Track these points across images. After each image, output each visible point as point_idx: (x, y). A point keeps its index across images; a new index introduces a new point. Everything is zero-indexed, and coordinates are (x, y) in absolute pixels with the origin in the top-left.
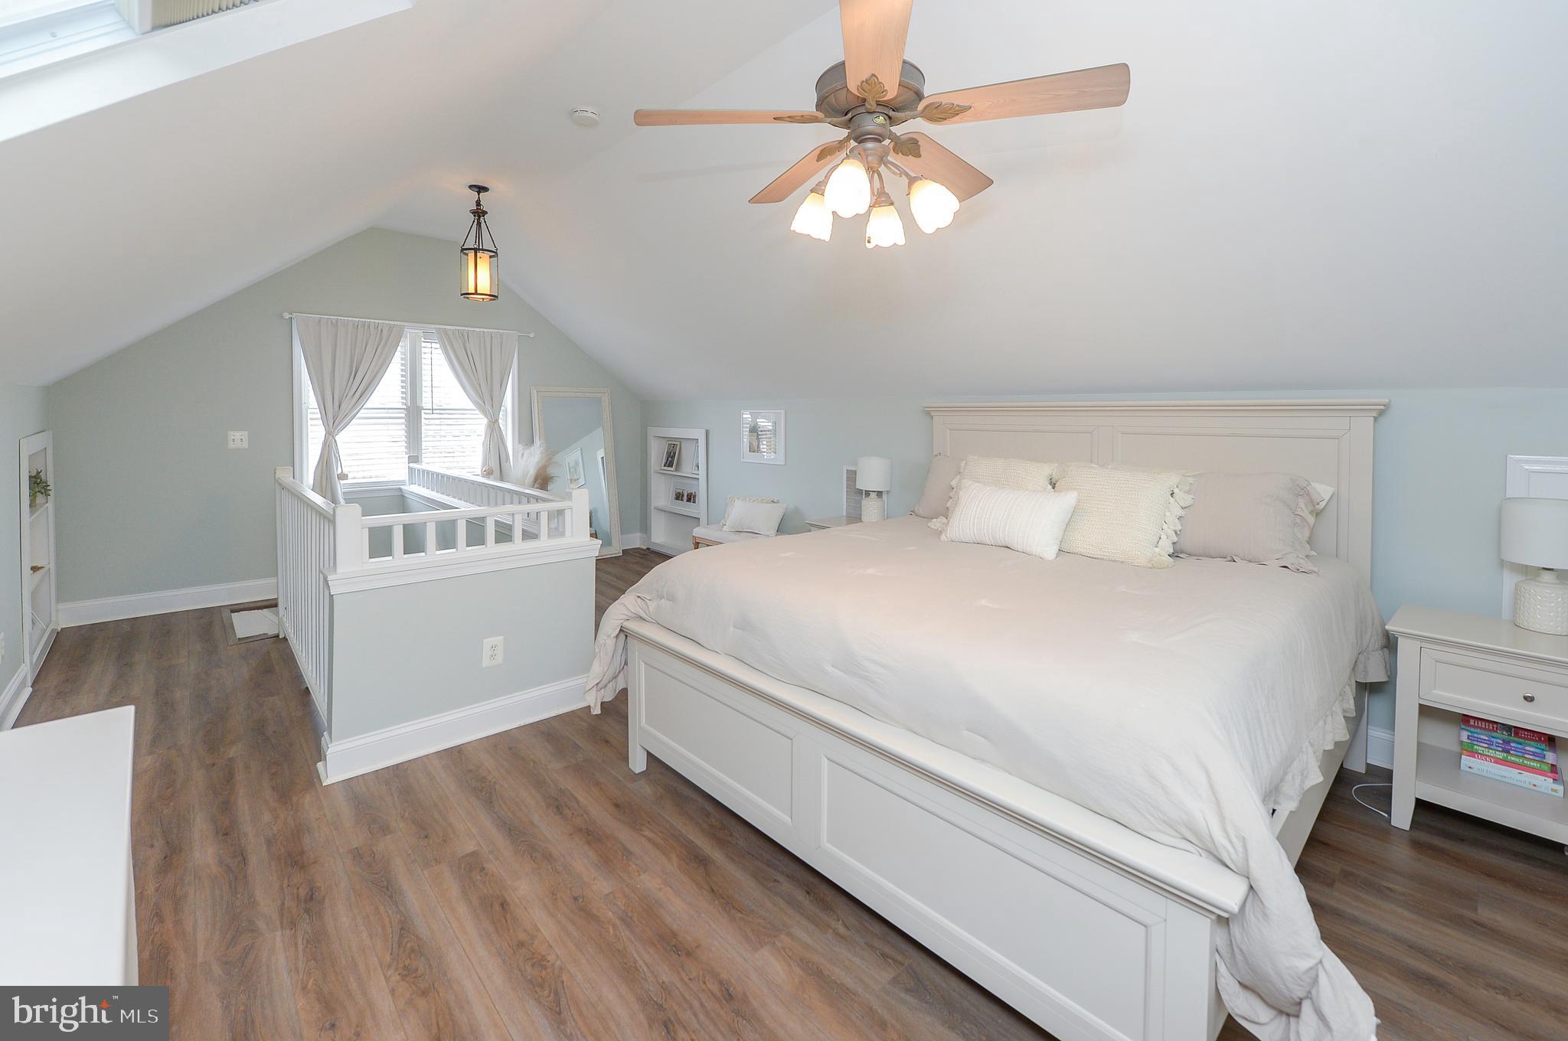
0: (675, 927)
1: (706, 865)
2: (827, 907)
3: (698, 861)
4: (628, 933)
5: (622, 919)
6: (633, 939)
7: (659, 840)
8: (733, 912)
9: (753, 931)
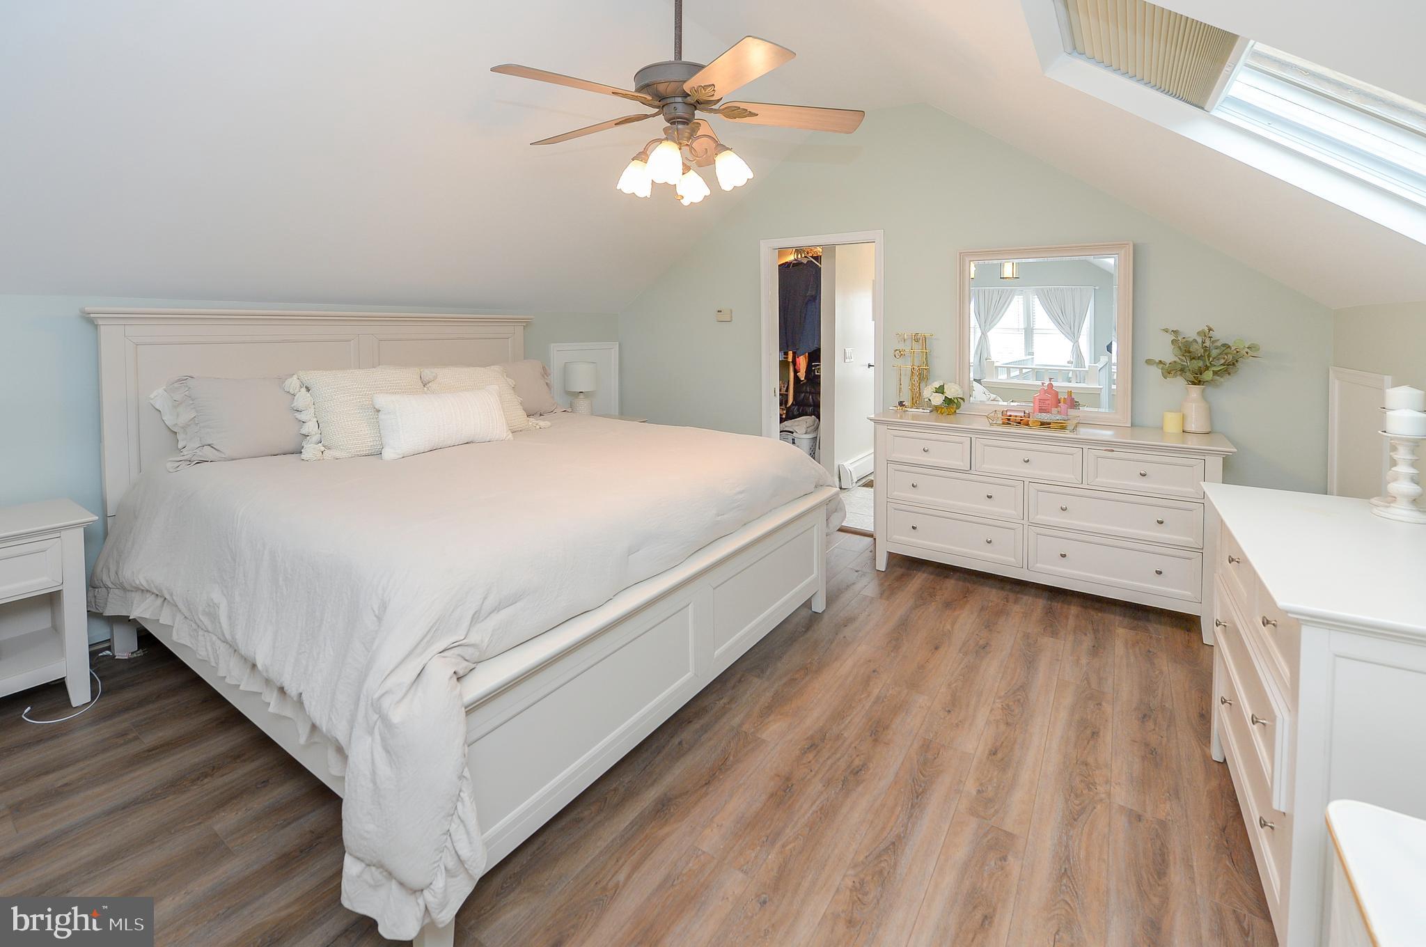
0: (764, 797)
1: (670, 800)
2: (705, 710)
3: (664, 809)
4: (788, 831)
5: (773, 843)
6: (793, 823)
7: (635, 858)
8: (728, 763)
9: (744, 747)
